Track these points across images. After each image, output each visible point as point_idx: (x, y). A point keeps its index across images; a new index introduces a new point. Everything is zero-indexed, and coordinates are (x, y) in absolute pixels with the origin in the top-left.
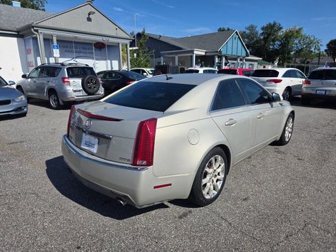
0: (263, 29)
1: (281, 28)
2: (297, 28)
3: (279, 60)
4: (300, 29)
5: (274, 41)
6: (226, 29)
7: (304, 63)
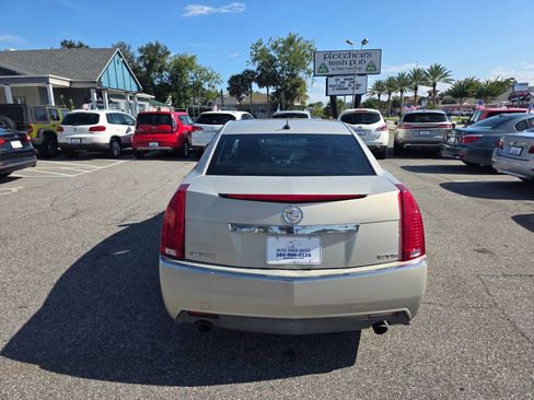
0: (141, 50)
1: (169, 53)
2: (189, 56)
3: (173, 100)
4: (192, 58)
5: (160, 70)
6: (76, 44)
7: (205, 104)
